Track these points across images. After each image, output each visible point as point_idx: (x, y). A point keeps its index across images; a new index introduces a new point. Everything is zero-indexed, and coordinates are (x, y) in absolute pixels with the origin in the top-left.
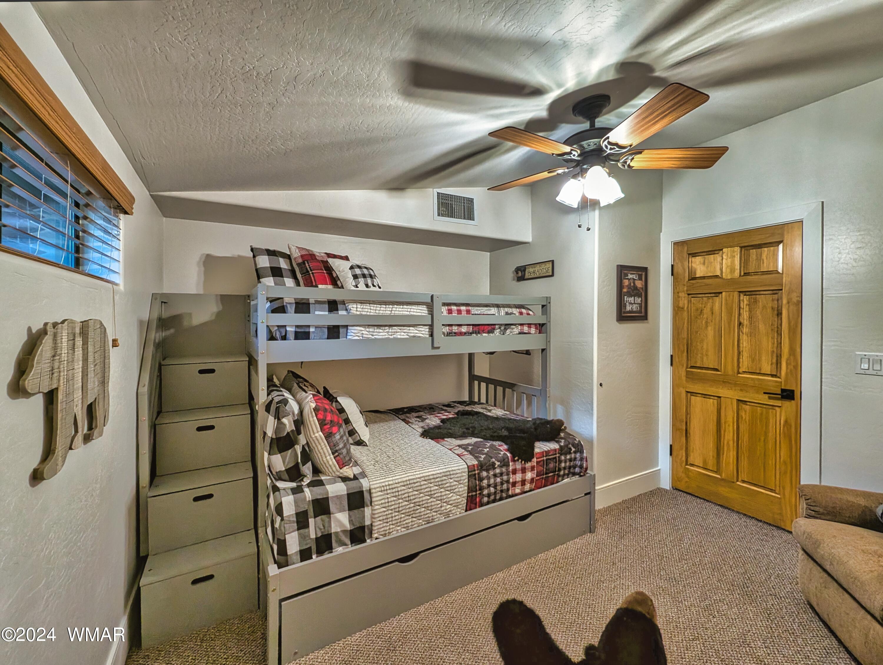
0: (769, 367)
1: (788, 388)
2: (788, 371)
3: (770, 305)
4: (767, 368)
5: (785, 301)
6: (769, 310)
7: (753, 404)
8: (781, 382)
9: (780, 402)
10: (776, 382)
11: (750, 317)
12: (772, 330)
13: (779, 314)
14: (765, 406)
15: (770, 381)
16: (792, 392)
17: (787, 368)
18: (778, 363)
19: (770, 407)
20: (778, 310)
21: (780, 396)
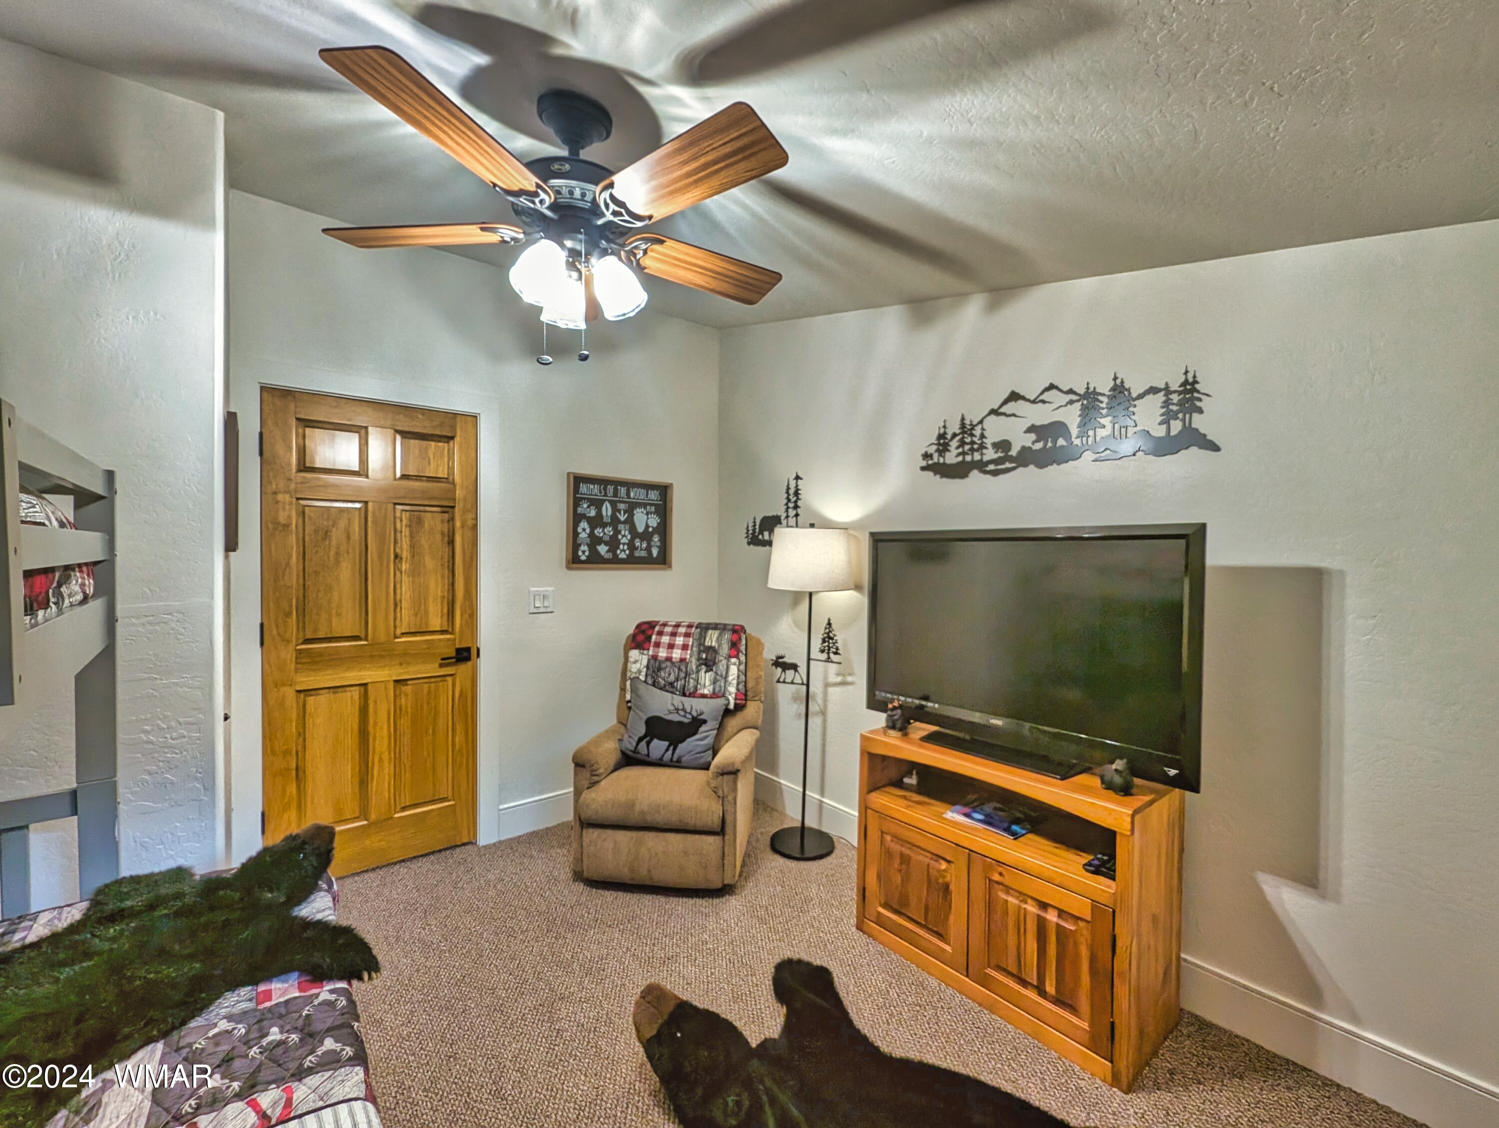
0: (439, 621)
1: (464, 645)
2: (464, 621)
3: (439, 527)
4: (436, 623)
5: (458, 524)
6: (438, 537)
7: (416, 681)
8: (454, 640)
9: (454, 668)
10: (449, 640)
11: (412, 547)
12: (442, 565)
13: (451, 542)
14: (433, 680)
15: (440, 640)
16: (468, 650)
17: (461, 620)
18: (451, 613)
19: (439, 679)
20: (449, 536)
21: (454, 660)
